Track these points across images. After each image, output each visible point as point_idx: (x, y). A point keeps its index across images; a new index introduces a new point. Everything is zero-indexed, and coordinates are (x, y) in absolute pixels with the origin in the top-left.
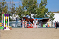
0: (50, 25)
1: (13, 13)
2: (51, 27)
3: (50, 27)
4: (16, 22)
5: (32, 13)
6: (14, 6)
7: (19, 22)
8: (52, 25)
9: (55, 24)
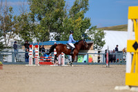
0: (95, 59)
1: (7, 30)
2: (96, 64)
3: (93, 64)
4: (13, 50)
5: (53, 30)
6: (9, 12)
7: (22, 50)
8: (99, 58)
9: (106, 55)
